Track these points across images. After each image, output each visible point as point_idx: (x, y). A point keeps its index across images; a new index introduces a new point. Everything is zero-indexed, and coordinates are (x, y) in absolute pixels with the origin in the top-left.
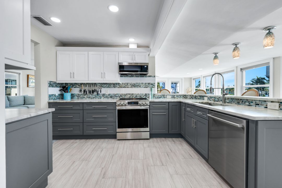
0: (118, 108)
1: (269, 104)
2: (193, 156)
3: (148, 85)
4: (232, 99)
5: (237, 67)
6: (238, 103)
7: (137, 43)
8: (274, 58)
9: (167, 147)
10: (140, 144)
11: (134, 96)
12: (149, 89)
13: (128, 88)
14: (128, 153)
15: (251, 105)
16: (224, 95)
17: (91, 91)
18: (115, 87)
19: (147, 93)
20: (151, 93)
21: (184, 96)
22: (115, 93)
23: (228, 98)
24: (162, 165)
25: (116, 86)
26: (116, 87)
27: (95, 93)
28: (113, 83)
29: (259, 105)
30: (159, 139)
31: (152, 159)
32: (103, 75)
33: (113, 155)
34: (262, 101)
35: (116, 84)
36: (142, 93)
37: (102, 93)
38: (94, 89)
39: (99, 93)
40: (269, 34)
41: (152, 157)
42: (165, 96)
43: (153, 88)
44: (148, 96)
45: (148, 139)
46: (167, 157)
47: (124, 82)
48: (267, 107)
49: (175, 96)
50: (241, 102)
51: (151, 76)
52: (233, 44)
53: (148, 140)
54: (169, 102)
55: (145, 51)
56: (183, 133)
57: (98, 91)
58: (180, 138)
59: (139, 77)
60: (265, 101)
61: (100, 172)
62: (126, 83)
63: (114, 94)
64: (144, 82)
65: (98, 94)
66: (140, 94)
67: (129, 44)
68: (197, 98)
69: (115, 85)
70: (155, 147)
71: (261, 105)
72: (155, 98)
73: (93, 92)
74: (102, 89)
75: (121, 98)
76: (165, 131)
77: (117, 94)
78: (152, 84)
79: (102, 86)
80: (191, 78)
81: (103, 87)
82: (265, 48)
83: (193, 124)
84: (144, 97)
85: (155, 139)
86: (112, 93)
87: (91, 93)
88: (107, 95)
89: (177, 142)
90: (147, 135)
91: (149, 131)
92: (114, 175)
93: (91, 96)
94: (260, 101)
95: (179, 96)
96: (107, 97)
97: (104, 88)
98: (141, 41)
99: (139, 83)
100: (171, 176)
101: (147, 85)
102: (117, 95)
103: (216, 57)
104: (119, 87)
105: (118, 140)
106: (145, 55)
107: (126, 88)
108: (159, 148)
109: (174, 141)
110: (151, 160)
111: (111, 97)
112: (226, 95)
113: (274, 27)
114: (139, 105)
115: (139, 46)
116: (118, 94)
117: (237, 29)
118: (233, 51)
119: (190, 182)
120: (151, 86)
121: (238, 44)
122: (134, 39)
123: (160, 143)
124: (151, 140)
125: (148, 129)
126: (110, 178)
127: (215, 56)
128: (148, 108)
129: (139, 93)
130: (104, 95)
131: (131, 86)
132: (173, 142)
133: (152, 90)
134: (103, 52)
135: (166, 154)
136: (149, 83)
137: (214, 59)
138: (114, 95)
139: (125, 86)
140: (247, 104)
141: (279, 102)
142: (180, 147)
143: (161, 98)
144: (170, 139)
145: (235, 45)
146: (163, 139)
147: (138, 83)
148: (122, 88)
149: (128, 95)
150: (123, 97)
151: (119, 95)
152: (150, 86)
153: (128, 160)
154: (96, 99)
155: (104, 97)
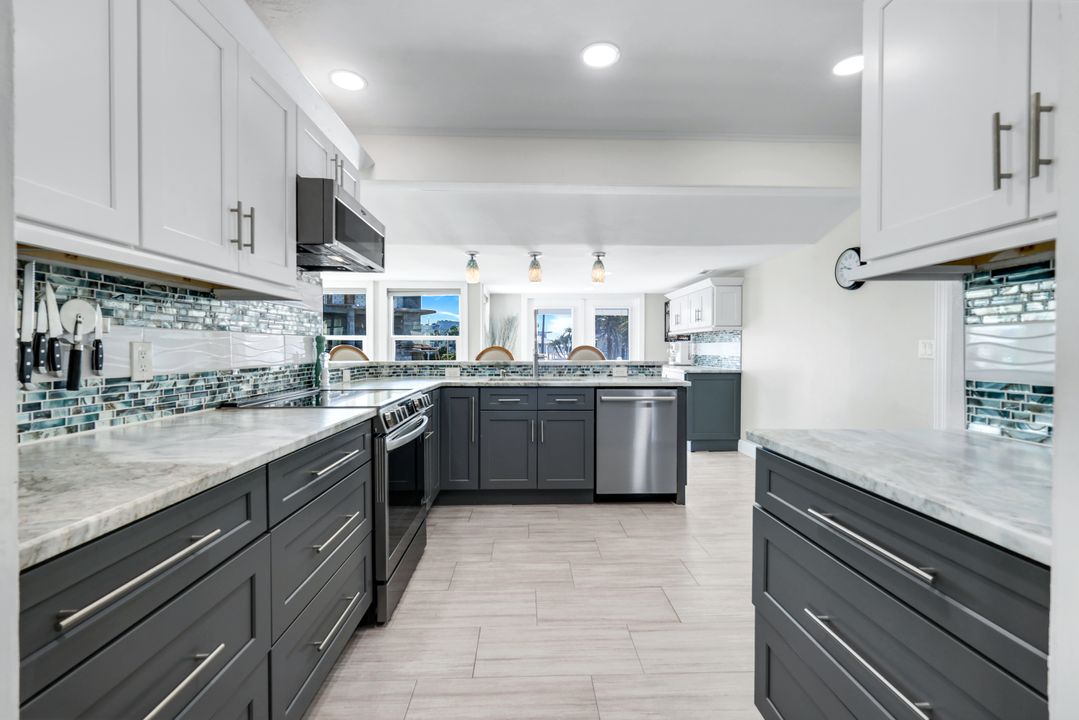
1: (615, 370)
3: (305, 321)
6: (560, 374)
15: (586, 375)
18: (186, 324)
21: (371, 371)
25: (195, 314)
29: (599, 373)
34: (603, 366)
44: (307, 378)
48: (611, 375)
50: (566, 371)
57: (75, 358)
60: (608, 366)
66: (286, 370)
71: (602, 372)
74: (105, 330)
79: (106, 303)
81: (110, 313)
86: (174, 371)
88: (140, 383)
94: (601, 366)
96: (140, 404)
101: (302, 322)
104: (208, 321)
111: (168, 402)
130: (113, 390)
131: (256, 320)
138: (184, 383)
148: (224, 327)
151: (214, 381)
152: (309, 325)
154: (37, 435)
155: (119, 406)
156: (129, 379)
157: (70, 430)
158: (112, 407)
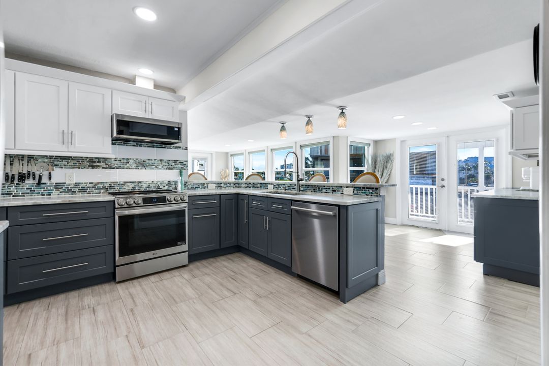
0: (118, 213)
1: (345, 189)
2: (268, 272)
3: (173, 164)
4: (307, 186)
5: (296, 143)
6: (315, 191)
7: (153, 78)
8: (333, 137)
9: (225, 269)
10: (175, 276)
11: (145, 186)
12: (176, 172)
13: (130, 169)
14: (162, 297)
15: (328, 192)
16: (299, 181)
17: (16, 177)
18: (93, 167)
19: (172, 179)
20: (181, 179)
21: (236, 185)
22: (95, 181)
23: (302, 185)
24: (233, 294)
25: (98, 164)
26: (98, 166)
27: (29, 182)
28: (88, 158)
29: (335, 191)
30: (204, 262)
31: (214, 291)
32: (67, 137)
33: (132, 310)
34: (338, 187)
35: (97, 160)
36: (161, 180)
37: (54, 180)
38: (25, 172)
39: (42, 182)
40: (342, 114)
41: (211, 289)
42: (205, 185)
43: (183, 171)
44: (173, 186)
45: (184, 266)
46: (235, 282)
47: (119, 157)
48: (343, 194)
49: (222, 185)
50: (317, 189)
51: (180, 147)
52: (306, 116)
53: (186, 268)
54: (220, 195)
55: (173, 99)
56: (243, 243)
57: (40, 177)
58: (238, 252)
59: (155, 148)
60: (341, 187)
61: (127, 344)
62: (123, 159)
63: (92, 183)
64: (166, 158)
65: (39, 183)
66: (157, 182)
67: (136, 75)
68: (256, 186)
69: (95, 162)
70: (206, 274)
71: (338, 191)
72: (188, 189)
73: (22, 178)
74: (53, 170)
75: (112, 191)
76: (214, 246)
77: (99, 183)
78: (181, 163)
79: (56, 163)
80: (227, 153)
81: (58, 165)
82: (340, 128)
83: (266, 224)
84: (166, 188)
85: (198, 264)
86: (86, 182)
87: (16, 182)
88: (70, 185)
89: (236, 259)
90: (184, 258)
91: (187, 250)
92: (161, 335)
93: (13, 189)
94: (336, 187)
95: (228, 185)
96: (69, 191)
97: (62, 168)
98: (164, 77)
99: (155, 160)
100: (255, 301)
101: (170, 165)
102: (100, 185)
103: (283, 129)
104: (105, 166)
105: (119, 282)
106: (173, 107)
107: (125, 170)
108: (213, 274)
109: (230, 259)
110: (213, 294)
111: (83, 190)
112: (300, 182)
113: (347, 107)
114: (168, 202)
115: (157, 86)
116: (101, 183)
117: (318, 101)
118: (306, 125)
119: (280, 300)
120: (180, 166)
121: (312, 116)
122: (153, 71)
123: (211, 268)
124: (191, 266)
125: (185, 247)
126: (157, 343)
127: (282, 127)
128: (186, 207)
129: (155, 180)
130: (58, 186)
131: (135, 165)
132: (230, 261)
133: (183, 173)
134: (67, 82)
135: (230, 279)
136: (175, 161)
137: (281, 130)
138: (91, 185)
139: (122, 164)
140: (324, 191)
141: (353, 187)
142: (245, 265)
143: (199, 189)
144: (223, 258)
145: (309, 117)
146: (211, 260)
147: (153, 159)
148: (114, 168)
149: (129, 184)
150: (117, 189)
151: (107, 185)
152: (177, 166)
153: (172, 307)
154: (31, 196)
155: (61, 190)
156: (65, 183)
157: (43, 195)
158: (58, 190)
